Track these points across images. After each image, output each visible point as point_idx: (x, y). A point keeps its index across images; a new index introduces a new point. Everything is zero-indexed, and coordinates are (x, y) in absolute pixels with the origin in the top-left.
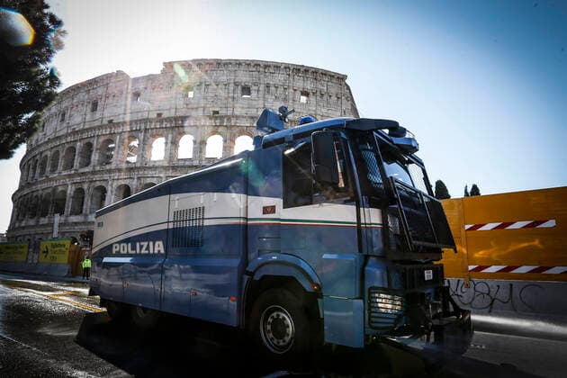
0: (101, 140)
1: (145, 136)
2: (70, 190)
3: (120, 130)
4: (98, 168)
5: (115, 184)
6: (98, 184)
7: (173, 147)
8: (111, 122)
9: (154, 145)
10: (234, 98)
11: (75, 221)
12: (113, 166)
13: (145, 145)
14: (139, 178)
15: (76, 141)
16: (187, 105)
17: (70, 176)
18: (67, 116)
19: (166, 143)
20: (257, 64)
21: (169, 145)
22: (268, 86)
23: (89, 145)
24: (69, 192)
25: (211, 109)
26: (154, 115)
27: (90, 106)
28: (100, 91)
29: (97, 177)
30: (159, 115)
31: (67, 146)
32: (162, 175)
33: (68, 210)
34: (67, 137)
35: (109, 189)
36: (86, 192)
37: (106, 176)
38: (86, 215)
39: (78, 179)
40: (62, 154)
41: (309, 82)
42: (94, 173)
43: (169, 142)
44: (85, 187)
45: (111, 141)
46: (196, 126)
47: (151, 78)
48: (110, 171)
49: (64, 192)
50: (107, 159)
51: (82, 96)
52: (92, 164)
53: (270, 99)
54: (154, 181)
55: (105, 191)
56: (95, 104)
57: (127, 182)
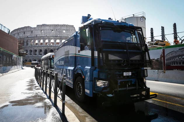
0: (26, 40)
1: (34, 40)
3: (29, 39)
4: (26, 46)
5: (29, 50)
6: (26, 49)
10: (50, 32)
12: (28, 46)
13: (34, 42)
14: (33, 48)
16: (42, 34)
18: (19, 34)
20: (54, 25)
22: (57, 30)
23: (24, 41)
25: (46, 35)
26: (35, 36)
28: (25, 30)
29: (26, 48)
30: (36, 36)
37: (27, 48)
42: (25, 47)
46: (43, 38)
47: (35, 28)
50: (27, 44)
51: (22, 30)
53: (57, 32)
54: (36, 49)
55: (27, 51)
56: (24, 32)
57: (31, 49)
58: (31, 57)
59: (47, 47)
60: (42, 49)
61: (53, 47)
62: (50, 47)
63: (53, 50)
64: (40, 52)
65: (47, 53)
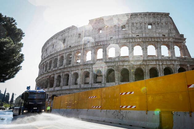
0: (67, 54)
1: (83, 51)
2: (56, 77)
3: (74, 50)
4: (66, 66)
5: (72, 73)
6: (66, 73)
7: (95, 55)
8: (70, 47)
9: (87, 55)
10: (118, 31)
11: (57, 89)
12: (71, 65)
13: (84, 55)
14: (81, 69)
15: (58, 56)
16: (99, 36)
17: (56, 70)
18: (54, 46)
19: (92, 53)
21: (93, 54)
22: (133, 24)
23: (62, 57)
24: (55, 77)
25: (109, 37)
26: (86, 42)
27: (63, 41)
28: (66, 35)
29: (65, 70)
31: (55, 58)
32: (90, 67)
33: (55, 85)
34: (54, 54)
35: (70, 75)
36: (62, 77)
37: (69, 70)
38: (62, 87)
39: (59, 71)
40: (53, 62)
41: (151, 19)
42: (64, 68)
43: (93, 53)
44: (61, 74)
45: (70, 55)
46: (103, 45)
48: (70, 67)
49: (54, 77)
50: (69, 62)
51: (60, 37)
52: (64, 65)
53: (134, 29)
54: (88, 70)
55: (68, 76)
56: (64, 40)
57: (77, 71)
58: (76, 89)
59: (113, 64)
60: (101, 69)
61: (127, 63)
62: (121, 63)
63: (129, 70)
64: (96, 78)
65: (115, 76)
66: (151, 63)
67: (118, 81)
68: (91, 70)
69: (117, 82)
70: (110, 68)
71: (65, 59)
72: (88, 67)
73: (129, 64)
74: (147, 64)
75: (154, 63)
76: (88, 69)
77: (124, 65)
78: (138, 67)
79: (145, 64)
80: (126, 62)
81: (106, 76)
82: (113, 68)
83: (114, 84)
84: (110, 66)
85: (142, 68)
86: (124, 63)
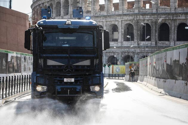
7: (109, 3)
9: (99, 1)
13: (96, 2)
19: (105, 1)
21: (107, 2)
32: (104, 21)
40: (54, 6)
52: (70, 14)
61: (149, 17)
62: (142, 17)
63: (151, 26)
64: (113, 33)
65: (134, 34)
66: (180, 17)
67: (137, 39)
68: (105, 25)
69: (135, 40)
70: (128, 22)
71: (71, 5)
72: (101, 20)
73: (151, 19)
74: (174, 18)
75: (183, 17)
76: (101, 23)
77: (144, 20)
78: (163, 22)
79: (171, 18)
80: (147, 15)
81: (123, 32)
82: (131, 23)
83: (133, 43)
84: (128, 20)
85: (168, 23)
86: (144, 17)
